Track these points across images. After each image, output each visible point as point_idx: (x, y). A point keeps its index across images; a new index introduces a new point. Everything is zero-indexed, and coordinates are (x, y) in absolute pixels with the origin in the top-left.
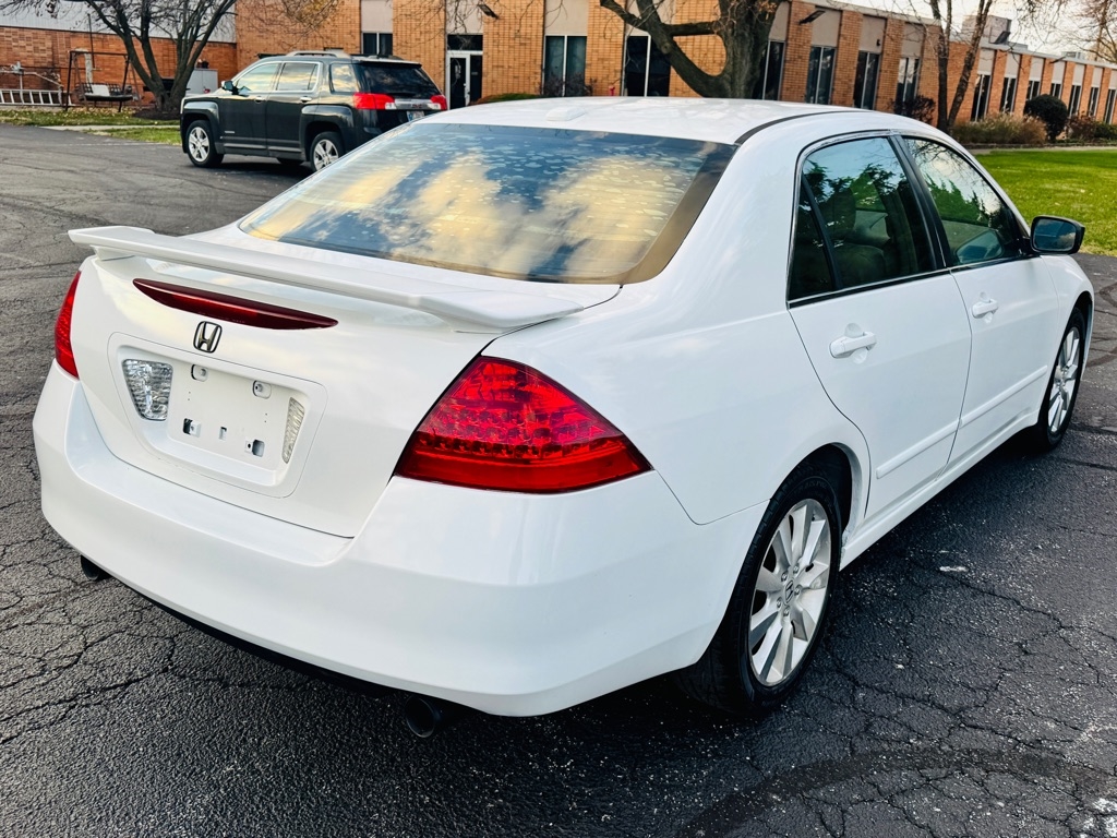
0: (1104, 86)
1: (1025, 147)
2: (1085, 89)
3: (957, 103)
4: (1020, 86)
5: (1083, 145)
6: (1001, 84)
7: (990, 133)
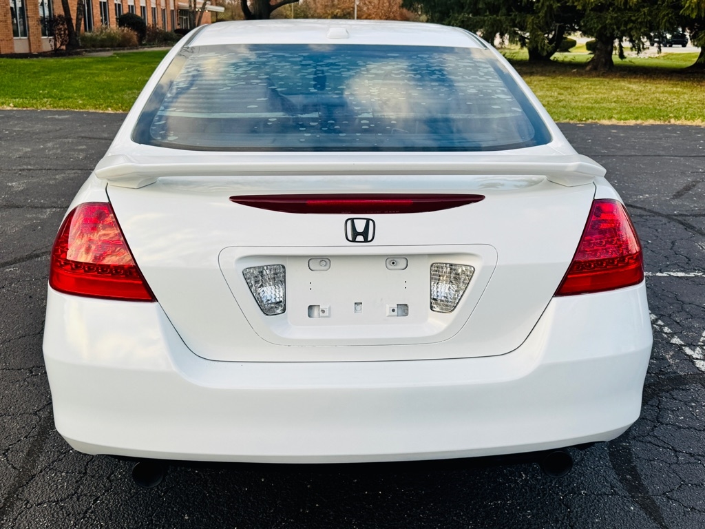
0: (158, 6)
1: (128, 49)
2: (148, 9)
3: (78, 24)
4: (110, 7)
5: (160, 46)
6: (98, 6)
7: (103, 40)
